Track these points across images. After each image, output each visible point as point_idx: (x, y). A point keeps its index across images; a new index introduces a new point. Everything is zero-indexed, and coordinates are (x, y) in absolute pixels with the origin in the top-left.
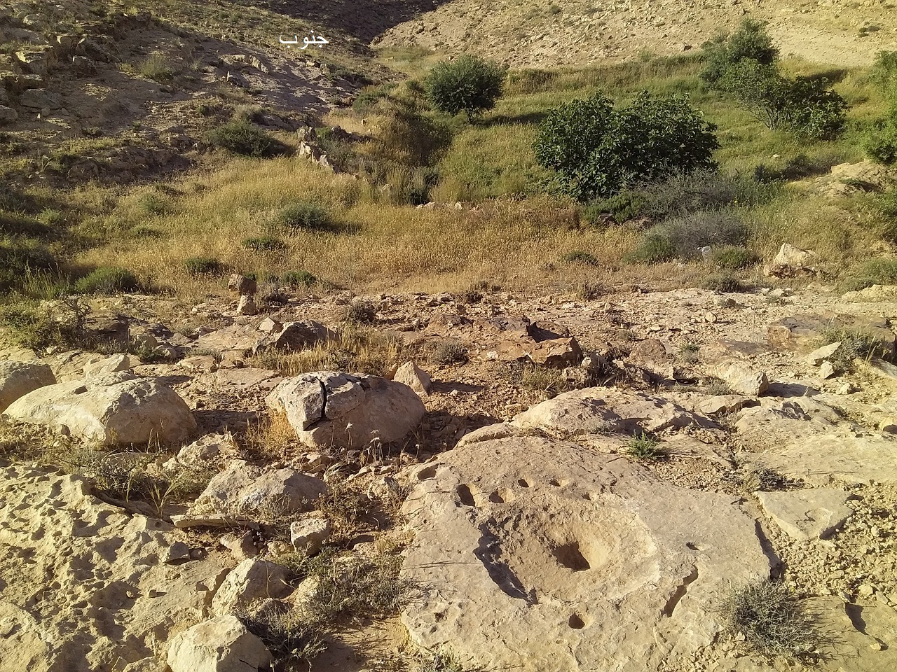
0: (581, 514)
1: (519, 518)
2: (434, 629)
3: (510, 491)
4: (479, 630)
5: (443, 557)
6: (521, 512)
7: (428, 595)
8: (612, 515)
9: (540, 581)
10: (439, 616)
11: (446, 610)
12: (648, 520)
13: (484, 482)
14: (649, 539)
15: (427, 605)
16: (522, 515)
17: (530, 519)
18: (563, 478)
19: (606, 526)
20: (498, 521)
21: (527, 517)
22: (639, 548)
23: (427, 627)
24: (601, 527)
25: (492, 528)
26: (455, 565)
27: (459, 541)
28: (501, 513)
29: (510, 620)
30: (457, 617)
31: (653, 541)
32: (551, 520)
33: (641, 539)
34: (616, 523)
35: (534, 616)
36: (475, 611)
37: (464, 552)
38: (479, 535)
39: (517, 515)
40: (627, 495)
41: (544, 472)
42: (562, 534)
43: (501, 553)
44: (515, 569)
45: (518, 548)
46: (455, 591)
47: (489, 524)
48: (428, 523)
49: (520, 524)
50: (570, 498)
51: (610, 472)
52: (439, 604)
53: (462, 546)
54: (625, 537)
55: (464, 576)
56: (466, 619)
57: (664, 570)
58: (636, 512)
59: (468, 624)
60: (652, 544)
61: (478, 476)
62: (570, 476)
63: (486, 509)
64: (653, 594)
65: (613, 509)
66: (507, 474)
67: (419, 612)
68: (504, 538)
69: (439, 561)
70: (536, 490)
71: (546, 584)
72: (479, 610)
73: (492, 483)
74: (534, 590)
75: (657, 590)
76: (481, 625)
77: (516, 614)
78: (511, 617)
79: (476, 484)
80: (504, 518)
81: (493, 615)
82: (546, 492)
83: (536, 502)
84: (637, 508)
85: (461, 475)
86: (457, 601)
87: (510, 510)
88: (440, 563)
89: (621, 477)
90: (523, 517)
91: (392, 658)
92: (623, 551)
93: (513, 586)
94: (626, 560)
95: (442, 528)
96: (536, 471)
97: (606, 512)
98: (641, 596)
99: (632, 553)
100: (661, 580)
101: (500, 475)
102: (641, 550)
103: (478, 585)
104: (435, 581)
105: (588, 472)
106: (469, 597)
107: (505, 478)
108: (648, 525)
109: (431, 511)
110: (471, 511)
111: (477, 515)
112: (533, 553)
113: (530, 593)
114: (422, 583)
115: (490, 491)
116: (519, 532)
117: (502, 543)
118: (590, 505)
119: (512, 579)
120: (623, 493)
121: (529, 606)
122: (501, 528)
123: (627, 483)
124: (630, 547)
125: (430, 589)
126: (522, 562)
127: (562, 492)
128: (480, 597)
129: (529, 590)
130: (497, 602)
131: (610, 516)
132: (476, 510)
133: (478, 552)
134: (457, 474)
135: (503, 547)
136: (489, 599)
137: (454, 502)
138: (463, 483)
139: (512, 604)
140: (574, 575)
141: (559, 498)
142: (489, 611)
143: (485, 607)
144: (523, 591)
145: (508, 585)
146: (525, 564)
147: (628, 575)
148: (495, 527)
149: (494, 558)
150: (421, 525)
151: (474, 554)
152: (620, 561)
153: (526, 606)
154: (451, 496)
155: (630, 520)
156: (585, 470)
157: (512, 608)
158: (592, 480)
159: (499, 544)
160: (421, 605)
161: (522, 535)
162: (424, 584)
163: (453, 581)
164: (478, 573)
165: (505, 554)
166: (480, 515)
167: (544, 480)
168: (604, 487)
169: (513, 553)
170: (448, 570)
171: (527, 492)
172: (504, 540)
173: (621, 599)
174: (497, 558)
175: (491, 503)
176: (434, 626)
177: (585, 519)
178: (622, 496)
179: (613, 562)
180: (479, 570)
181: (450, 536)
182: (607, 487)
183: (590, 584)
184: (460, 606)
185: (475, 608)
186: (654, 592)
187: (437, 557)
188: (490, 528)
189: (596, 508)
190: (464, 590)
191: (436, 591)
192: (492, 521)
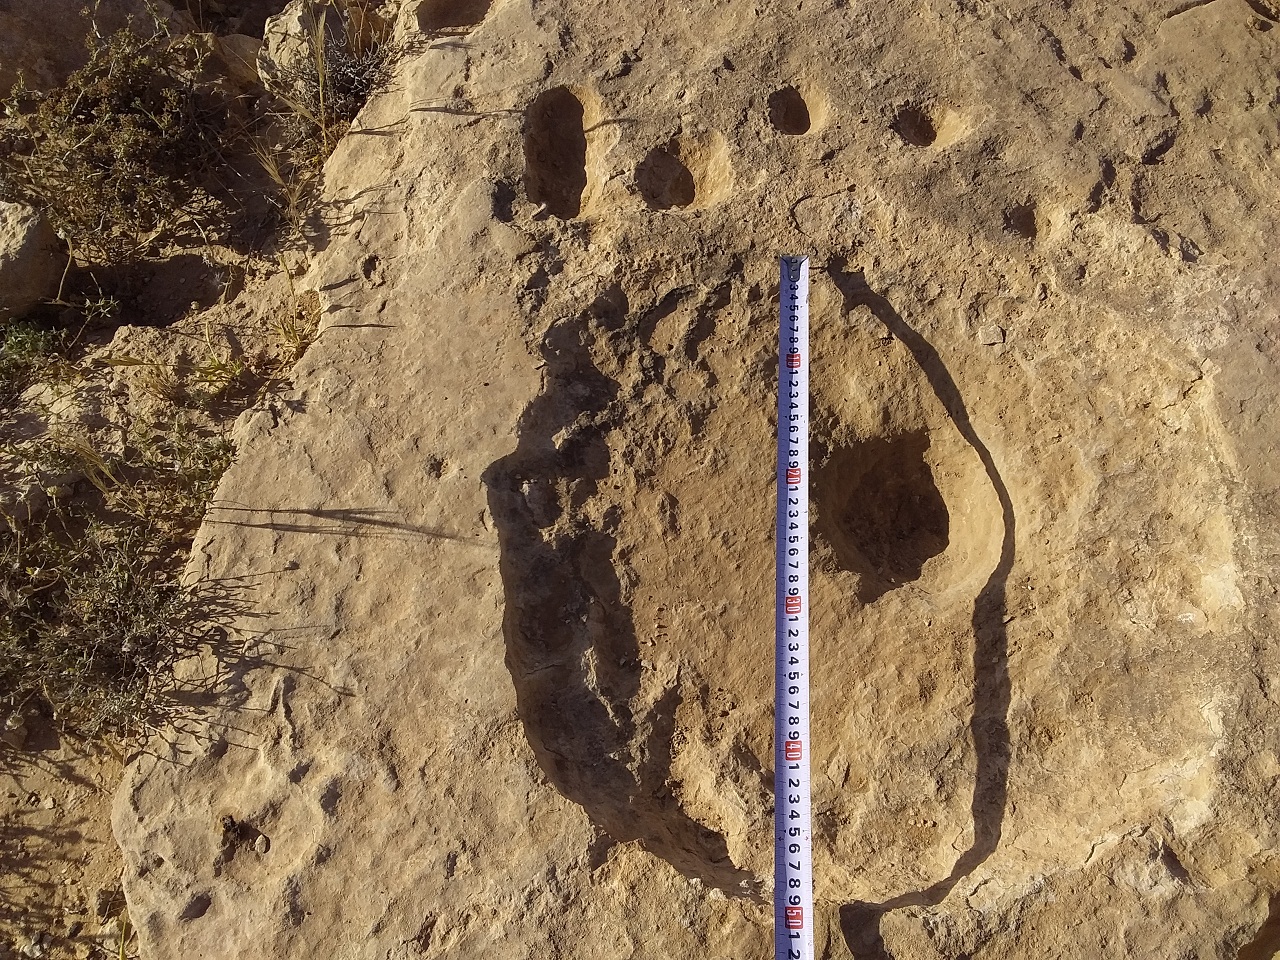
0: (976, 309)
1: (722, 296)
2: (200, 906)
3: (722, 150)
5: (362, 490)
6: (737, 266)
7: (240, 693)
8: (1101, 344)
9: (715, 639)
10: (240, 834)
11: (274, 809)
12: (1249, 417)
13: (641, 84)
14: (1221, 531)
15: (220, 749)
16: (736, 283)
17: (766, 303)
18: (955, 100)
19: (1058, 388)
20: (636, 302)
21: (755, 294)
22: (1166, 558)
23: (173, 888)
24: (1037, 387)
25: (602, 342)
26: (394, 540)
27: (448, 407)
28: (655, 270)
29: (496, 930)
30: (298, 863)
31: (1240, 556)
32: (845, 315)
33: (1188, 509)
34: (1103, 389)
35: (596, 928)
36: (379, 840)
37: (452, 471)
38: (527, 383)
39: (715, 282)
40: (1199, 233)
41: (890, 57)
42: (872, 384)
43: (604, 472)
44: (636, 561)
45: (679, 452)
46: (346, 693)
47: (593, 323)
48: (376, 278)
49: (721, 328)
50: (950, 219)
51: (1162, 80)
52: (262, 762)
53: (455, 436)
54: (1122, 476)
55: (407, 609)
56: (330, 877)
57: (1237, 774)
58: (1208, 354)
59: (327, 913)
60: (1230, 568)
61: (627, 47)
62: (987, 95)
63: (604, 240)
64: (1145, 930)
65: (1112, 315)
66: (737, 53)
67: (175, 790)
68: (638, 394)
69: (348, 500)
70: (829, 156)
71: (732, 658)
72: (396, 835)
73: (670, 93)
74: (671, 699)
75: (1171, 905)
76: (377, 930)
77: (529, 901)
78: (507, 915)
79: (610, 87)
80: (664, 291)
81: (440, 880)
82: (865, 173)
83: (807, 226)
84: (1221, 337)
85: (566, 35)
86: (330, 761)
87: (692, 257)
88: (345, 515)
89: (1201, 112)
90: (740, 293)
91: (73, 934)
92: (1092, 547)
93: (591, 680)
94: (1091, 601)
95: (411, 320)
96: (857, 49)
97: (1079, 322)
98: (1086, 928)
99: (1127, 576)
100: (1209, 831)
101: (709, 55)
102: (1172, 574)
103: (442, 675)
104: (293, 616)
105: (1069, 76)
106: (385, 745)
107: (726, 73)
108: (1241, 455)
109: (404, 217)
110: (543, 244)
111: (558, 268)
112: (730, 479)
113: (651, 716)
114: (241, 622)
115: (652, 135)
116: (704, 365)
117: (618, 423)
118: (1024, 271)
119: (607, 620)
120: (1184, 221)
121: (598, 855)
122: (637, 343)
123: (1218, 156)
124: (1131, 535)
125: (257, 663)
126: (673, 526)
127: (929, 181)
128: (426, 754)
129: (652, 692)
130: (478, 804)
131: (1089, 345)
132: (565, 242)
133: (502, 477)
134: (555, 26)
135: (617, 442)
136: (456, 773)
137: (492, 188)
138: (560, 79)
139: (533, 832)
140: (856, 629)
141: (904, 216)
142: (433, 855)
143: (422, 825)
144: (624, 712)
145: (569, 672)
146: (685, 536)
147: (1076, 700)
148: (615, 338)
149: (565, 502)
150: (352, 279)
151: (485, 489)
152: (1064, 600)
153: (583, 857)
154: (495, 150)
155: (1168, 395)
156: (1062, 58)
157: (523, 858)
158: (1073, 125)
159: (606, 427)
160: (198, 749)
161: (713, 381)
162: (245, 629)
163: (362, 629)
164: (464, 603)
165: (616, 479)
166: (570, 269)
167: (876, 101)
168: (1109, 174)
169: (650, 473)
170: (359, 562)
171: (788, 167)
172: (633, 409)
173: (993, 925)
174: (578, 500)
175: (636, 205)
176: (198, 889)
177: (986, 331)
178: (1175, 239)
179: (1034, 597)
180: (473, 586)
181: (427, 372)
182: (1124, 175)
183: (905, 703)
184: (331, 798)
185: (383, 818)
186: (1156, 918)
187: (345, 480)
188: (592, 340)
189: (1044, 288)
190: (380, 694)
191: (277, 679)
192: (609, 308)
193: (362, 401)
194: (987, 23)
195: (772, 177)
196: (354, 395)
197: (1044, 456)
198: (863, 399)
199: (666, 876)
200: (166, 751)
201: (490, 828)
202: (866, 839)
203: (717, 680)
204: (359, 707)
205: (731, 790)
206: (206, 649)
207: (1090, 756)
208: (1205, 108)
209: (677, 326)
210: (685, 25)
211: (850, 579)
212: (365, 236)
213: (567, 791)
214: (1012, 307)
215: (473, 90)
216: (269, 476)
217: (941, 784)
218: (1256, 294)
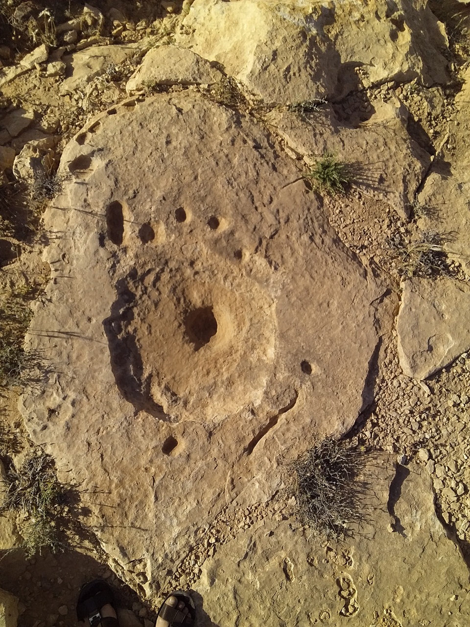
0: (226, 278)
1: (162, 270)
2: (45, 427)
3: (162, 227)
4: (84, 436)
5: (70, 326)
6: (166, 263)
7: (47, 379)
8: (253, 291)
9: (160, 361)
10: (52, 412)
11: (60, 406)
12: (282, 314)
13: (139, 202)
14: (272, 340)
15: (44, 392)
16: (166, 268)
17: (174, 272)
18: (224, 215)
19: (243, 300)
20: (140, 272)
21: (171, 270)
22: (261, 344)
23: (38, 424)
24: (238, 299)
25: (131, 283)
26: (81, 340)
27: (91, 303)
28: (145, 263)
29: (114, 430)
30: (67, 418)
31: (275, 347)
32: (194, 276)
33: (267, 334)
34: (253, 302)
35: (136, 429)
36: (86, 412)
37: (94, 321)
38: (112, 297)
39: (161, 267)
40: (279, 261)
41: (209, 199)
42: (200, 294)
43: (133, 319)
44: (141, 342)
45: (151, 313)
46: (73, 378)
47: (128, 279)
48: (66, 260)
49: (162, 278)
50: (221, 253)
51: (278, 211)
52: (55, 395)
53: (94, 311)
54: (254, 324)
55: (86, 357)
56: (75, 421)
57: (267, 394)
58: (276, 297)
59: (75, 428)
60: (273, 349)
61: (134, 188)
62: (233, 215)
63: (131, 254)
64: (245, 426)
65: (257, 284)
66: (167, 195)
67: (34, 402)
68: (141, 298)
69: (67, 329)
70: (191, 231)
71: (164, 366)
72: (90, 411)
73: (147, 207)
74: (151, 376)
75: (251, 421)
76: (87, 431)
77: (121, 424)
78: (116, 427)
79: (130, 202)
80: (147, 269)
81: (101, 420)
82: (200, 238)
83: (185, 253)
84: (279, 292)
85: (116, 181)
86: (72, 395)
87: (155, 260)
88: (67, 333)
89: (286, 223)
90: (167, 270)
91: (8, 432)
92: (246, 340)
93: (132, 373)
94: (245, 353)
95: (79, 277)
96: (200, 196)
97: (249, 284)
98: (234, 425)
99: (253, 348)
100: (260, 406)
101: (158, 194)
102: (262, 348)
103: (96, 374)
104: (57, 360)
105: (254, 210)
106: (84, 391)
107: (163, 201)
108: (279, 323)
109: (72, 241)
110: (114, 255)
111: (119, 262)
112: (164, 320)
113: (146, 380)
114: (44, 361)
115: (143, 220)
116: (158, 289)
117: (136, 306)
118: (238, 270)
119: (135, 357)
120: (276, 258)
121: (136, 414)
122: (140, 283)
123: (288, 237)
124: (255, 338)
125: (50, 371)
126: (150, 333)
127: (217, 241)
128: (94, 392)
129: (146, 375)
130: (108, 404)
131: (251, 291)
132: (119, 253)
133: (107, 323)
134: (112, 177)
135: (136, 311)
136: (102, 397)
137: (99, 236)
138: (116, 198)
139: (121, 410)
140: (194, 358)
141: (209, 252)
142: (98, 415)
143: (95, 409)
144: (140, 380)
145: (126, 371)
146: (153, 335)
147: (239, 376)
148: (134, 283)
149: (123, 327)
150: (59, 261)
151: (103, 326)
152: (239, 352)
153: (133, 415)
154: (98, 222)
155: (266, 306)
156: (253, 203)
157: (119, 415)
158: (253, 227)
159: (133, 307)
160: (39, 393)
161: (160, 293)
162: (45, 363)
163: (75, 363)
164: (100, 356)
165: (136, 320)
166: (122, 262)
167: (204, 214)
168: (260, 243)
169: (144, 319)
170: (72, 345)
171: (181, 234)
172: (140, 302)
173: (217, 425)
174: (126, 327)
175: (139, 242)
176: (44, 424)
177: (228, 284)
178: (273, 263)
179: (233, 351)
180: (102, 352)
181: (85, 292)
182: (264, 243)
183: (203, 376)
184: (73, 403)
185: (86, 408)
186: (248, 423)
187: (66, 323)
188: (128, 283)
189: (242, 275)
190: (82, 378)
191: (55, 375)
192: (133, 274)
193: (67, 300)
194: (235, 190)
195: (176, 237)
196: (65, 298)
197: (238, 317)
198: (197, 298)
199: (151, 418)
200: (30, 393)
201: (111, 409)
202: (193, 406)
203: (161, 370)
204: (77, 382)
205: (164, 397)
206: (36, 368)
207: (241, 388)
208: (287, 221)
209: (151, 278)
210: (151, 181)
211: (192, 345)
212: (61, 246)
213: (127, 400)
214: (234, 278)
215: (90, 201)
216: (45, 322)
217: (210, 394)
218: (289, 281)
